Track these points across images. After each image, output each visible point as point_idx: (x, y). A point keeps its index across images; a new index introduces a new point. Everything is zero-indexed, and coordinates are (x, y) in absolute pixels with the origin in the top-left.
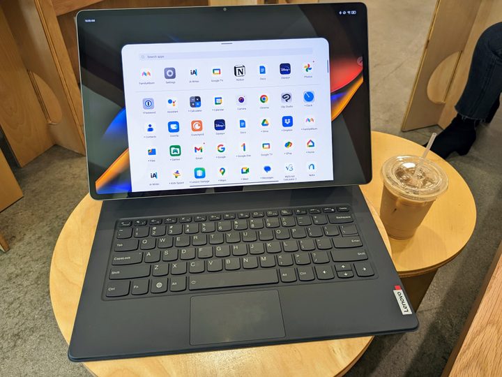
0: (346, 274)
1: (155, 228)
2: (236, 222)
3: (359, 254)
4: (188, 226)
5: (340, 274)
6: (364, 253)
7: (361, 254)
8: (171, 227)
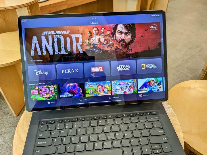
0: (158, 151)
1: (59, 125)
2: (100, 121)
3: (164, 139)
4: (75, 124)
5: (155, 151)
6: (166, 139)
7: (165, 139)
8: (67, 124)
